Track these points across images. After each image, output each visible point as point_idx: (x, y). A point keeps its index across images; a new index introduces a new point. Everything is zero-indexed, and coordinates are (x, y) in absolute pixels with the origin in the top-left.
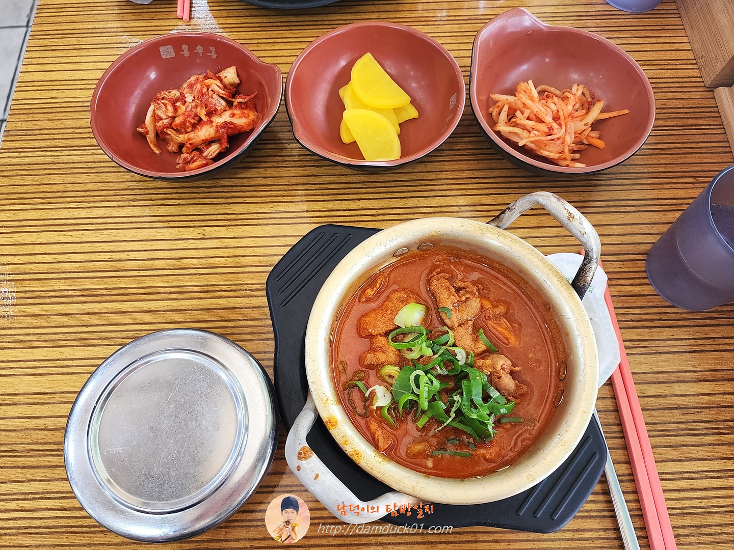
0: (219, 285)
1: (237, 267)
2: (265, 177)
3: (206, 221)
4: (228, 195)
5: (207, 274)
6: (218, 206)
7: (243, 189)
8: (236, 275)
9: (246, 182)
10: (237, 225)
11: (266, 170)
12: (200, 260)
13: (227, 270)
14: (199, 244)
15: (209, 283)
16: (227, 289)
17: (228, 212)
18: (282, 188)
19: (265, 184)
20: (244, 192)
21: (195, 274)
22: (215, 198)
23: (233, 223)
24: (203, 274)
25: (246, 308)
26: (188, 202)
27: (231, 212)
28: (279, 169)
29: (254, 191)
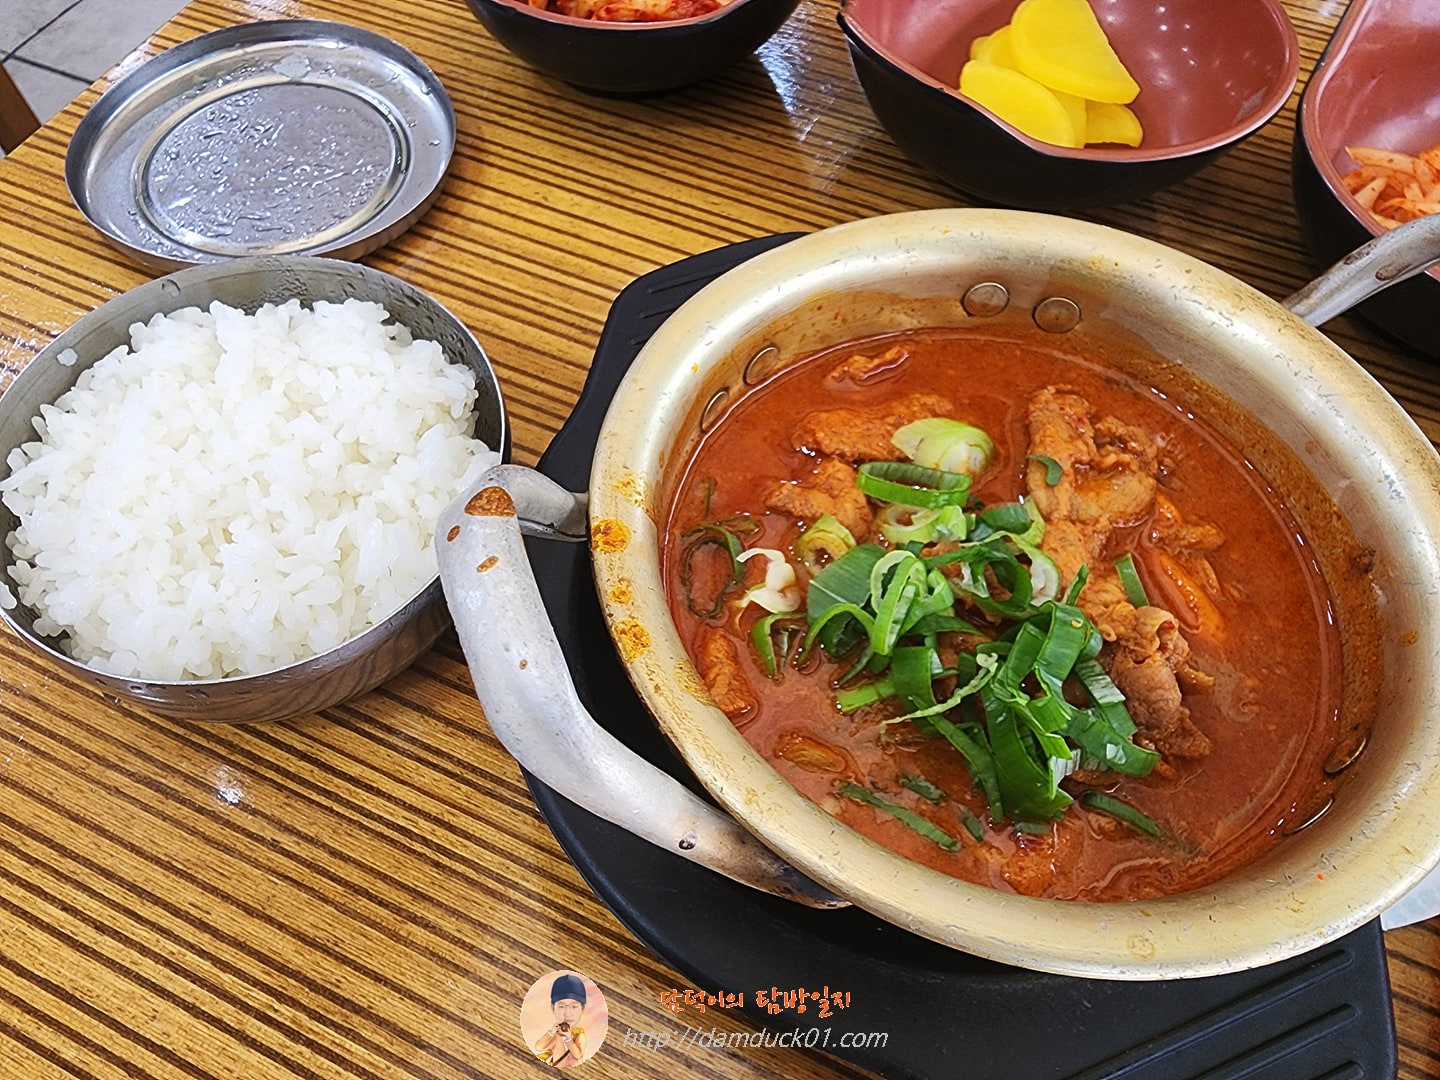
0: (521, 294)
1: (578, 277)
2: (731, 150)
3: (564, 177)
4: (635, 151)
5: (509, 266)
6: (604, 163)
7: (673, 152)
8: (568, 291)
9: (685, 143)
10: (621, 207)
11: (738, 139)
12: (511, 237)
13: (555, 275)
14: (526, 211)
15: (503, 284)
16: (535, 308)
17: (618, 178)
18: (756, 178)
19: (723, 159)
20: (672, 158)
21: (485, 258)
22: (605, 147)
23: (617, 200)
24: (502, 264)
25: (554, 357)
26: (548, 135)
27: (622, 181)
28: (767, 146)
29: (694, 164)
